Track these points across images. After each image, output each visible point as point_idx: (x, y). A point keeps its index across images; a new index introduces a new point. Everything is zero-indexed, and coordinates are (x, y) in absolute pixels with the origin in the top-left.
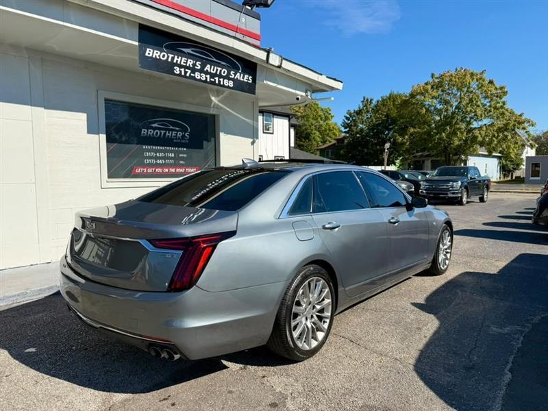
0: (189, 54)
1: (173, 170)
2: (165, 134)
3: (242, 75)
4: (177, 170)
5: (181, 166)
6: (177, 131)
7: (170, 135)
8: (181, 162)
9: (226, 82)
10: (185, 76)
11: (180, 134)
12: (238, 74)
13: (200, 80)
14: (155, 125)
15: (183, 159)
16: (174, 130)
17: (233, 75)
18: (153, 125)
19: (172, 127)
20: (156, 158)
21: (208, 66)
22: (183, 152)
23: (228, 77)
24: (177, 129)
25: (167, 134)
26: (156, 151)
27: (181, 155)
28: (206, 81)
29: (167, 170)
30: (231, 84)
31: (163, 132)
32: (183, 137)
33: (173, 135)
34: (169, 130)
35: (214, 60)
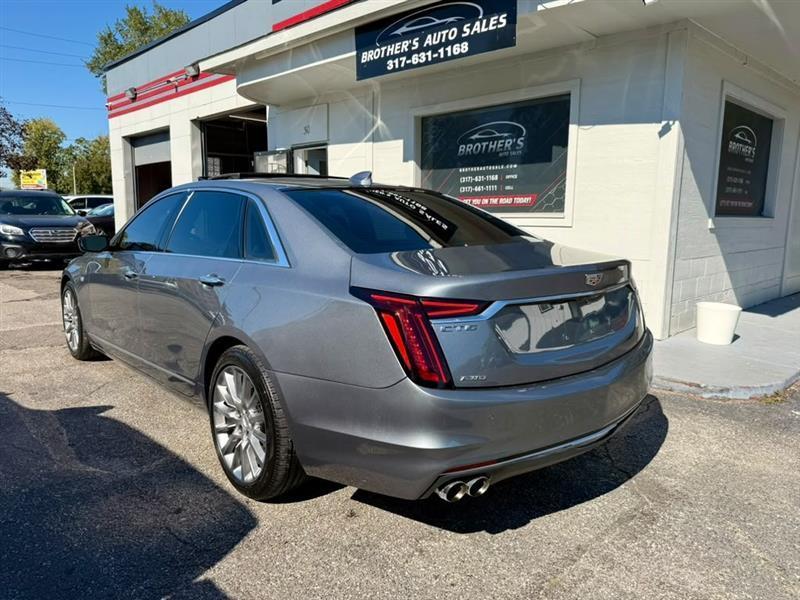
0: (403, 33)
1: (494, 201)
2: (487, 146)
3: (485, 21)
4: (502, 201)
5: (507, 194)
6: (506, 138)
7: (494, 146)
8: (508, 188)
9: (457, 49)
10: (400, 69)
11: (509, 143)
12: (478, 23)
13: (419, 65)
14: (476, 136)
15: (510, 183)
16: (501, 138)
17: (468, 31)
18: (473, 137)
19: (498, 135)
20: (474, 184)
21: (429, 36)
22: (511, 172)
23: (459, 40)
24: (506, 135)
25: (491, 146)
26: (474, 174)
27: (508, 177)
28: (427, 63)
29: (486, 201)
30: (465, 47)
31: (484, 144)
32: (515, 145)
33: (499, 145)
34: (494, 139)
35: (438, 21)
